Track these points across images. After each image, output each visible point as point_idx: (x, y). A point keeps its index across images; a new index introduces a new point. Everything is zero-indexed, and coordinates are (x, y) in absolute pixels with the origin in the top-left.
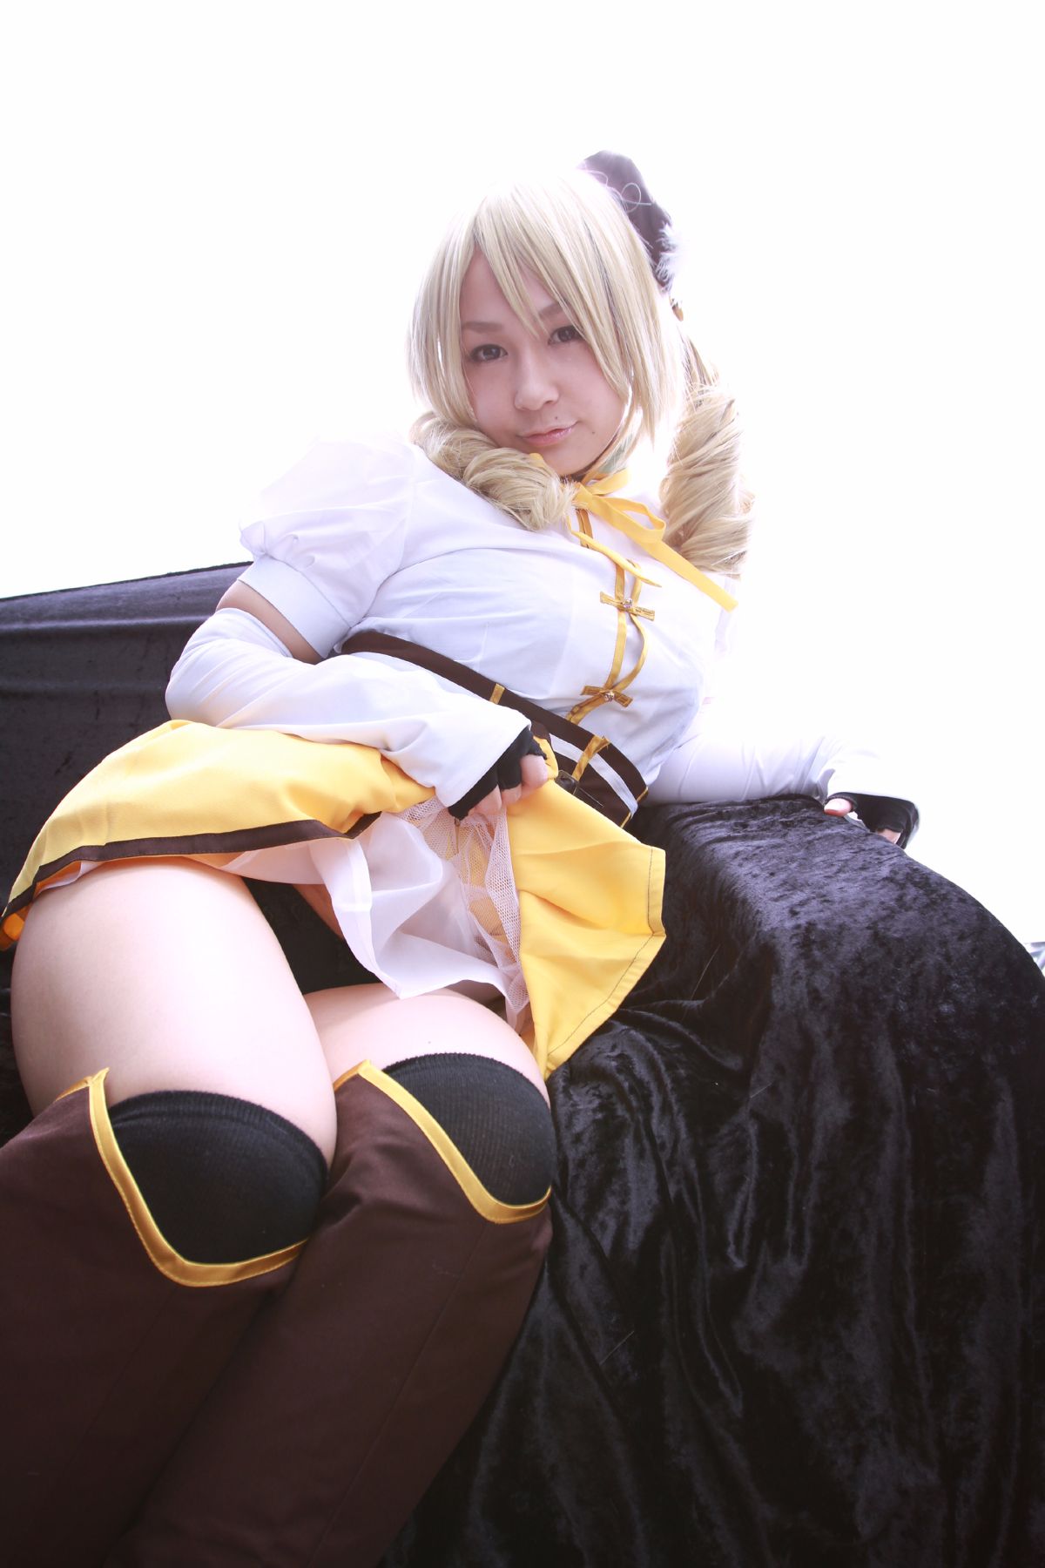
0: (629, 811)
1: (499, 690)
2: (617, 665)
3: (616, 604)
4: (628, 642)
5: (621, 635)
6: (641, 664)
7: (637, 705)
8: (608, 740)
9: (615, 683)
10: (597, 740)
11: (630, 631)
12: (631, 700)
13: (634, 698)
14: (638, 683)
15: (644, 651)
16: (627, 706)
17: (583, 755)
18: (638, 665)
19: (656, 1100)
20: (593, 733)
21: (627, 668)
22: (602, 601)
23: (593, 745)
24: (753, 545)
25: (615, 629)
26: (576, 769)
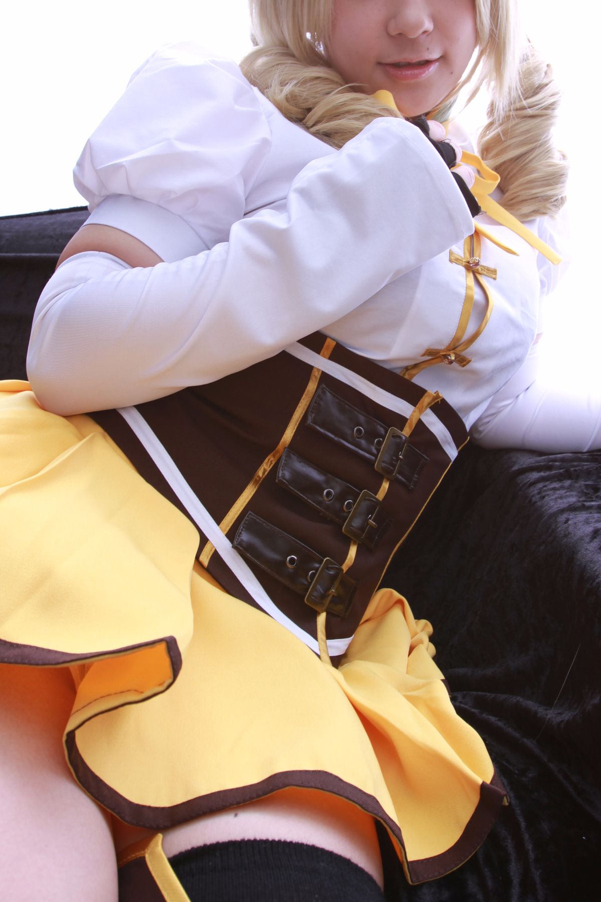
0: (450, 461)
1: (330, 344)
2: (462, 328)
3: (464, 263)
4: (476, 304)
5: (468, 299)
6: (483, 326)
7: (476, 365)
8: (441, 395)
9: (457, 344)
10: (429, 395)
11: (477, 295)
12: (470, 361)
13: (473, 360)
14: (480, 345)
15: (488, 313)
16: (463, 366)
17: (414, 411)
18: (480, 326)
19: (514, 870)
20: (427, 389)
21: (471, 329)
22: (451, 261)
23: (426, 400)
24: (569, 189)
25: (463, 292)
26: (407, 425)
